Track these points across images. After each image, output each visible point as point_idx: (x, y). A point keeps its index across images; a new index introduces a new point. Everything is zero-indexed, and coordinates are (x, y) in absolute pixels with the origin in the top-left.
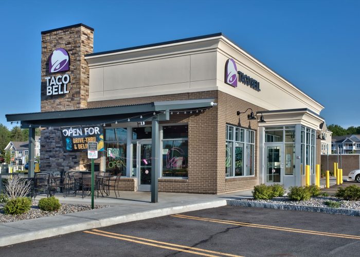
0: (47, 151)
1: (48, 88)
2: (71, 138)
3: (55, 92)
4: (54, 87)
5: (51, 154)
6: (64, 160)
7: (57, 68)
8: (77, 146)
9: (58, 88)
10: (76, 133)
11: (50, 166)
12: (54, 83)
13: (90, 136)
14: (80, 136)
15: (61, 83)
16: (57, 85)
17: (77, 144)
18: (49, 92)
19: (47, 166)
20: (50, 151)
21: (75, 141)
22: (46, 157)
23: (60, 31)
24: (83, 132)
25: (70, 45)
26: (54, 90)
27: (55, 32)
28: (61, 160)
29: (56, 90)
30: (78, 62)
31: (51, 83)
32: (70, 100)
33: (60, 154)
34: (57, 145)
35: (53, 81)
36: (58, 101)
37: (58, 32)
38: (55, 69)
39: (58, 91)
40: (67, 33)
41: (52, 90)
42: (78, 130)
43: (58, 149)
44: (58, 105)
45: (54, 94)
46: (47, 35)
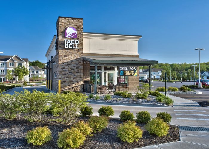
0: (63, 75)
1: (66, 44)
2: (124, 71)
3: (70, 47)
4: (69, 45)
5: (66, 76)
6: (74, 79)
7: (70, 36)
8: (126, 74)
9: (72, 45)
10: (126, 69)
11: (65, 82)
12: (70, 43)
13: (132, 70)
14: (127, 70)
15: (74, 43)
16: (71, 44)
17: (126, 73)
18: (67, 47)
19: (63, 82)
20: (65, 75)
21: (125, 72)
22: (62, 77)
23: (70, 19)
24: (129, 69)
25: (77, 27)
26: (70, 46)
27: (68, 19)
28: (72, 79)
29: (71, 46)
30: (82, 35)
31: (68, 43)
32: (77, 51)
33: (72, 76)
34: (69, 72)
35: (69, 42)
36: (69, 51)
37: (69, 19)
38: (69, 36)
39: (72, 47)
40: (75, 21)
41: (68, 46)
42: (127, 68)
43: (70, 74)
44: (70, 53)
45: (70, 48)
46: (62, 19)
